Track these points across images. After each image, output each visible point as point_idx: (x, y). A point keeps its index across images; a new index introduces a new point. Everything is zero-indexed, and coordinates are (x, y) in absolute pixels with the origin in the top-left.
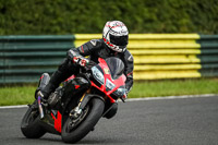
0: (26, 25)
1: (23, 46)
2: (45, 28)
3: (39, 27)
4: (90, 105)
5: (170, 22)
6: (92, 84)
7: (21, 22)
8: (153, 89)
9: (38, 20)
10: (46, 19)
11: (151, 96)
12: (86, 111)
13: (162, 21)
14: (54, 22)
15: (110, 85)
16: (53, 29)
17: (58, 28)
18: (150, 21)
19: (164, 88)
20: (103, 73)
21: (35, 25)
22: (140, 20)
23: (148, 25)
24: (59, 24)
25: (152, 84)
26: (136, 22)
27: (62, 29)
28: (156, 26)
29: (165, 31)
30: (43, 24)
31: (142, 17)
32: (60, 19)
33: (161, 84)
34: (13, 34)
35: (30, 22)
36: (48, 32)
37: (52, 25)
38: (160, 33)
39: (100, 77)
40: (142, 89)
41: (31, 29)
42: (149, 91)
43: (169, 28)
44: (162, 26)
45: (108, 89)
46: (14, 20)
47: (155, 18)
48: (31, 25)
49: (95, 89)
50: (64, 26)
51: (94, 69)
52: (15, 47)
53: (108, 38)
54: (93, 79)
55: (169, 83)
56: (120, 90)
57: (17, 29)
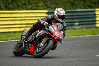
4: (47, 42)
12: (46, 45)
23: (24, 6)
38: (29, 10)
39: (53, 31)
45: (56, 36)
47: (27, 3)
51: (50, 27)
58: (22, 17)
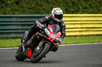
0: (28, 10)
1: (26, 20)
2: (37, 11)
3: (34, 11)
5: (95, 8)
6: (45, 36)
7: (26, 9)
8: (87, 39)
9: (33, 7)
10: (37, 7)
11: (86, 43)
13: (91, 8)
14: (41, 8)
15: (53, 37)
16: (40, 12)
17: (43, 11)
18: (86, 8)
19: (92, 39)
20: (50, 31)
21: (32, 10)
22: (81, 8)
23: (85, 10)
24: (44, 9)
25: (87, 37)
26: (80, 9)
27: (45, 12)
28: (89, 11)
29: (93, 13)
30: (36, 9)
31: (82, 6)
32: (44, 7)
33: (91, 37)
34: (22, 14)
35: (29, 9)
36: (38, 13)
37: (40, 10)
38: (91, 13)
39: (49, 33)
40: (82, 39)
41: (30, 12)
42: (85, 40)
43: (95, 11)
44: (92, 10)
45: (52, 39)
46: (22, 8)
47: (88, 6)
48: (30, 10)
49: (46, 39)
50: (46, 10)
51: (46, 29)
52: (23, 20)
53: (54, 15)
54: (45, 34)
55: (95, 37)
56: (58, 39)
57: (24, 12)
58: (82, 21)
